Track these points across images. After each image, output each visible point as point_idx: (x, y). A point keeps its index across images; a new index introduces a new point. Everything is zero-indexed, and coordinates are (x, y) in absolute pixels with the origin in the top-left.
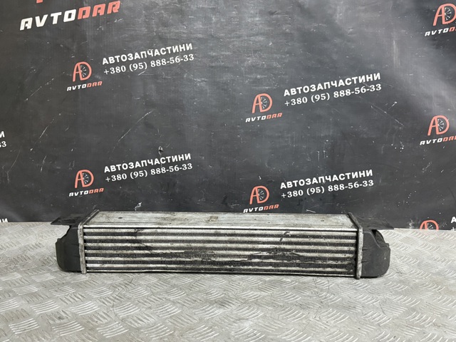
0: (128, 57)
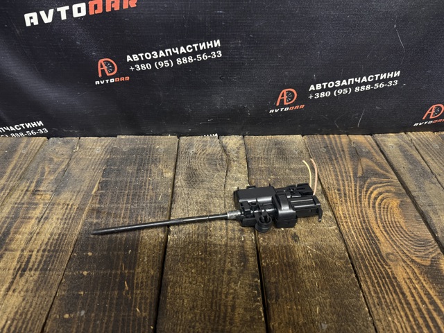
0: (152, 55)
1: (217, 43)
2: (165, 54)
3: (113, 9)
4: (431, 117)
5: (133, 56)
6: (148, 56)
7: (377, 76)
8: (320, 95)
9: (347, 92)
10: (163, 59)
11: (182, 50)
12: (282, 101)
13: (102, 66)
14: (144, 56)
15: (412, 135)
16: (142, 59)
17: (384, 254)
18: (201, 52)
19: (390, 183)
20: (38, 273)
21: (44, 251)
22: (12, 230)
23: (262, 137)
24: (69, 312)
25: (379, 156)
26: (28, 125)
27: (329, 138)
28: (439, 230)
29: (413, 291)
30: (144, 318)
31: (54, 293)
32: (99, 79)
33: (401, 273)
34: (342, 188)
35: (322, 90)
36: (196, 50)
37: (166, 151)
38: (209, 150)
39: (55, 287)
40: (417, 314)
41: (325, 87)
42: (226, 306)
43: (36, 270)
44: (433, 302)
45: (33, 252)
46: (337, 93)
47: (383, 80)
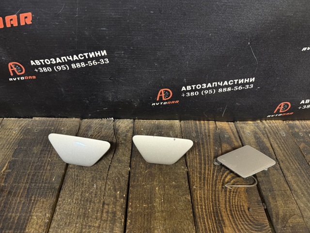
1: (104, 53)
2: (61, 60)
3: (12, 25)
4: (281, 111)
5: (36, 61)
6: (48, 62)
7: (236, 81)
8: (190, 94)
9: (212, 92)
10: (60, 64)
11: (75, 57)
12: (161, 97)
13: (12, 68)
14: (44, 62)
15: (266, 123)
16: (43, 64)
18: (91, 59)
23: (149, 121)
25: (237, 142)
28: (274, 215)
32: (12, 77)
34: (203, 171)
35: (192, 90)
36: (87, 57)
41: (194, 89)
46: (204, 93)
47: (241, 84)
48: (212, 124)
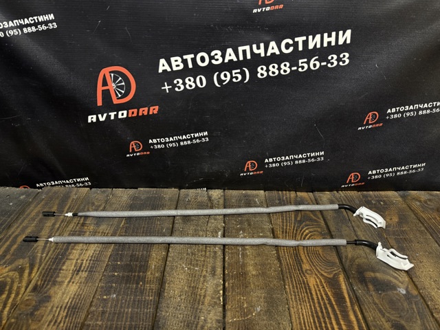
1: (206, 133)
2: (173, 139)
3: (143, 114)
4: (352, 182)
5: (153, 140)
6: (163, 140)
7: (308, 154)
8: (272, 165)
9: (290, 164)
10: (172, 142)
11: (184, 137)
12: (248, 168)
13: (132, 146)
14: (160, 140)
16: (159, 142)
17: (304, 270)
18: (196, 138)
19: (319, 226)
20: (87, 273)
21: (90, 260)
22: (70, 247)
23: (237, 191)
24: (106, 295)
26: (79, 180)
27: (283, 193)
28: (344, 257)
29: (318, 292)
30: (151, 300)
31: (97, 285)
33: (312, 281)
34: (285, 227)
35: (273, 162)
36: (193, 137)
37: (170, 199)
38: (199, 199)
39: (98, 281)
40: (317, 305)
41: (275, 161)
42: (200, 296)
43: (86, 271)
44: (329, 300)
45: (83, 260)
46: (283, 165)
47: (313, 157)
48: (293, 194)
